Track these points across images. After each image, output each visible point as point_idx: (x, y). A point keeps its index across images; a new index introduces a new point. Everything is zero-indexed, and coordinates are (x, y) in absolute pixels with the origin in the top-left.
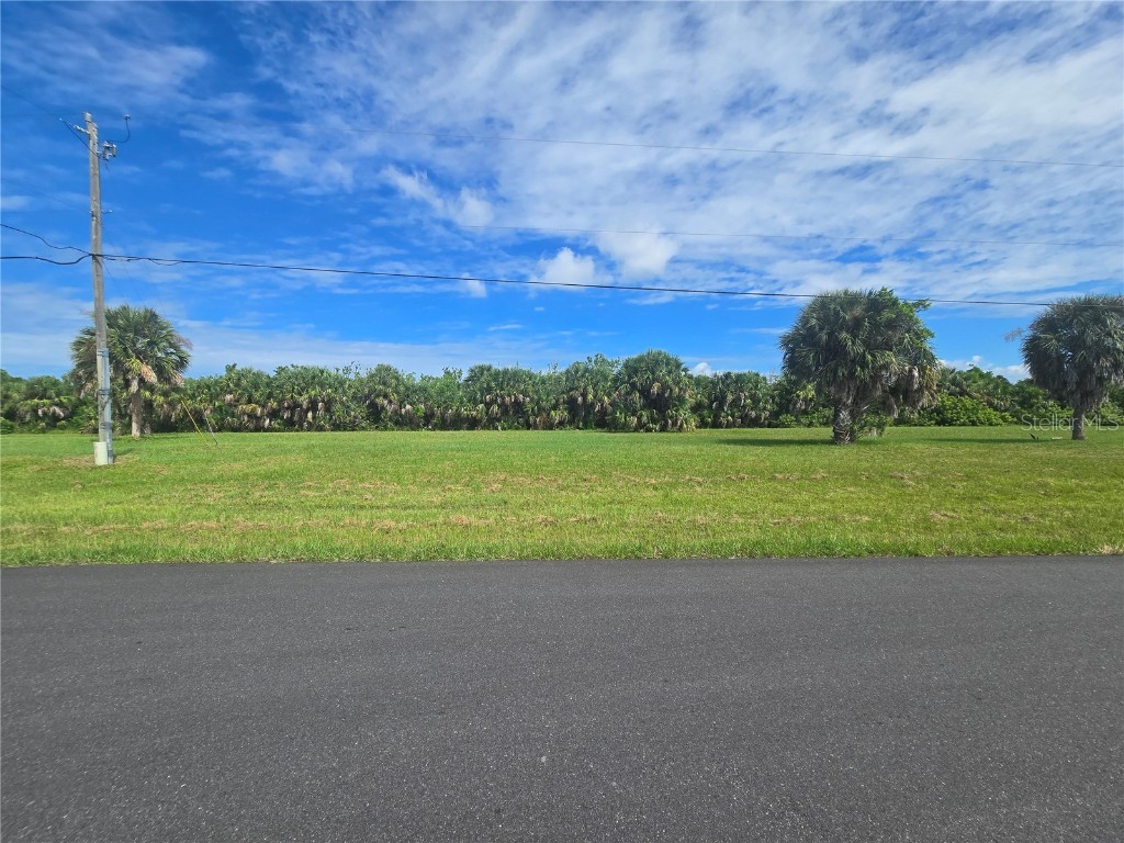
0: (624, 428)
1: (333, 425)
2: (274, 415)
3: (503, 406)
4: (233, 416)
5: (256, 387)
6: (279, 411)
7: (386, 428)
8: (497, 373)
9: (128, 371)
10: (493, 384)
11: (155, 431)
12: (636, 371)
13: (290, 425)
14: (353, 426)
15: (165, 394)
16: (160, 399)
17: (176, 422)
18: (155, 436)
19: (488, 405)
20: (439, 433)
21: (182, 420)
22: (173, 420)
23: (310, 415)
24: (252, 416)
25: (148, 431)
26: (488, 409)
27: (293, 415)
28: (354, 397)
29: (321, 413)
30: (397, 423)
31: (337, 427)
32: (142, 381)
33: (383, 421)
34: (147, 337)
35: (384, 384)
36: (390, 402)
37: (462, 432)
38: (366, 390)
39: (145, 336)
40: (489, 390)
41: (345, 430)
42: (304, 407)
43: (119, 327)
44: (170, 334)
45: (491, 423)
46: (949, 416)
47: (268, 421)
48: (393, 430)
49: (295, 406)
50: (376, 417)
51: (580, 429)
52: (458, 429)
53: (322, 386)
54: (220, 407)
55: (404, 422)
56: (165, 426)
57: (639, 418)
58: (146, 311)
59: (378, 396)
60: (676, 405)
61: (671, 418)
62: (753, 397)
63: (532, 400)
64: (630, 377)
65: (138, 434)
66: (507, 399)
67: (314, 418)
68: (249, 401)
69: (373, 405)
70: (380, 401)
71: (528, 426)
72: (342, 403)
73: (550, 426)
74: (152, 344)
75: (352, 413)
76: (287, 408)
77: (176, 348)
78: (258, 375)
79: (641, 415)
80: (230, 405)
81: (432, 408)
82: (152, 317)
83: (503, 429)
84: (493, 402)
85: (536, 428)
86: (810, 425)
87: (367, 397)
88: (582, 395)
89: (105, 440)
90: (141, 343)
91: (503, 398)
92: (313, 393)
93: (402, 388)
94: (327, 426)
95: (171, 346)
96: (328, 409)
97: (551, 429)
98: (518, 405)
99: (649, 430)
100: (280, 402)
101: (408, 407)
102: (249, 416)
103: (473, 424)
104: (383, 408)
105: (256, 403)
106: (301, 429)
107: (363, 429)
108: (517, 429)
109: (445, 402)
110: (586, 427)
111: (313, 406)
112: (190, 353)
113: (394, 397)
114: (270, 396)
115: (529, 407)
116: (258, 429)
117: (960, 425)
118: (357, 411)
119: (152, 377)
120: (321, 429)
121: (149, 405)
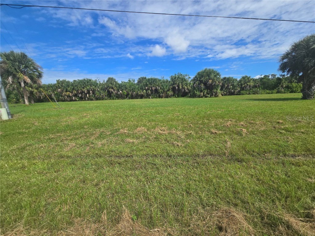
0: (199, 97)
1: (96, 98)
2: (76, 95)
3: (152, 90)
4: (62, 97)
5: (68, 86)
6: (77, 94)
7: (113, 99)
8: (149, 80)
9: (19, 78)
10: (148, 83)
11: (35, 102)
12: (202, 76)
13: (81, 99)
14: (102, 99)
15: (37, 89)
16: (36, 91)
17: (43, 99)
18: (36, 104)
19: (146, 90)
20: (131, 100)
21: (45, 98)
22: (42, 98)
23: (88, 95)
24: (69, 96)
25: (33, 102)
26: (147, 92)
27: (82, 95)
28: (101, 89)
29: (91, 94)
30: (117, 97)
31: (97, 99)
32: (25, 82)
33: (112, 97)
34: (24, 64)
35: (112, 84)
36: (114, 90)
37: (139, 99)
38: (106, 86)
39: (23, 64)
40: (147, 85)
41: (100, 100)
42: (86, 92)
43: (11, 60)
44: (33, 63)
45: (148, 96)
46: (295, 90)
47: (74, 98)
48: (116, 99)
49: (82, 92)
50: (110, 96)
51: (176, 97)
52: (138, 99)
53: (91, 85)
54: (57, 93)
55: (119, 97)
56: (39, 100)
57: (204, 93)
58: (22, 53)
59: (110, 88)
60: (216, 88)
61: (214, 92)
62: (233, 85)
63: (161, 88)
64: (200, 78)
65: (28, 103)
66: (153, 88)
67: (89, 96)
68: (66, 91)
69: (108, 91)
70: (111, 90)
71: (160, 97)
72: (98, 91)
73: (167, 96)
74: (26, 67)
75: (102, 94)
76: (80, 93)
77: (37, 70)
78: (68, 82)
79: (204, 92)
80: (60, 92)
81: (128, 92)
82: (24, 56)
83: (152, 98)
84: (148, 89)
85: (162, 98)
86: (249, 94)
87: (106, 88)
88: (177, 86)
89: (5, 107)
90: (22, 67)
91: (152, 88)
92: (88, 88)
93: (117, 85)
94: (94, 99)
95: (35, 68)
96: (93, 93)
97: (167, 98)
98: (156, 90)
99: (206, 97)
100: (77, 91)
101: (121, 92)
102: (67, 96)
103: (142, 97)
104: (112, 92)
105: (69, 92)
106: (85, 100)
107: (106, 99)
108: (156, 98)
109: (132, 90)
110: (178, 97)
111: (89, 93)
112: (43, 72)
113: (115, 88)
114: (73, 89)
115: (160, 91)
116: (71, 100)
117: (298, 93)
118: (104, 94)
119: (29, 80)
120: (92, 100)
121: (31, 93)
